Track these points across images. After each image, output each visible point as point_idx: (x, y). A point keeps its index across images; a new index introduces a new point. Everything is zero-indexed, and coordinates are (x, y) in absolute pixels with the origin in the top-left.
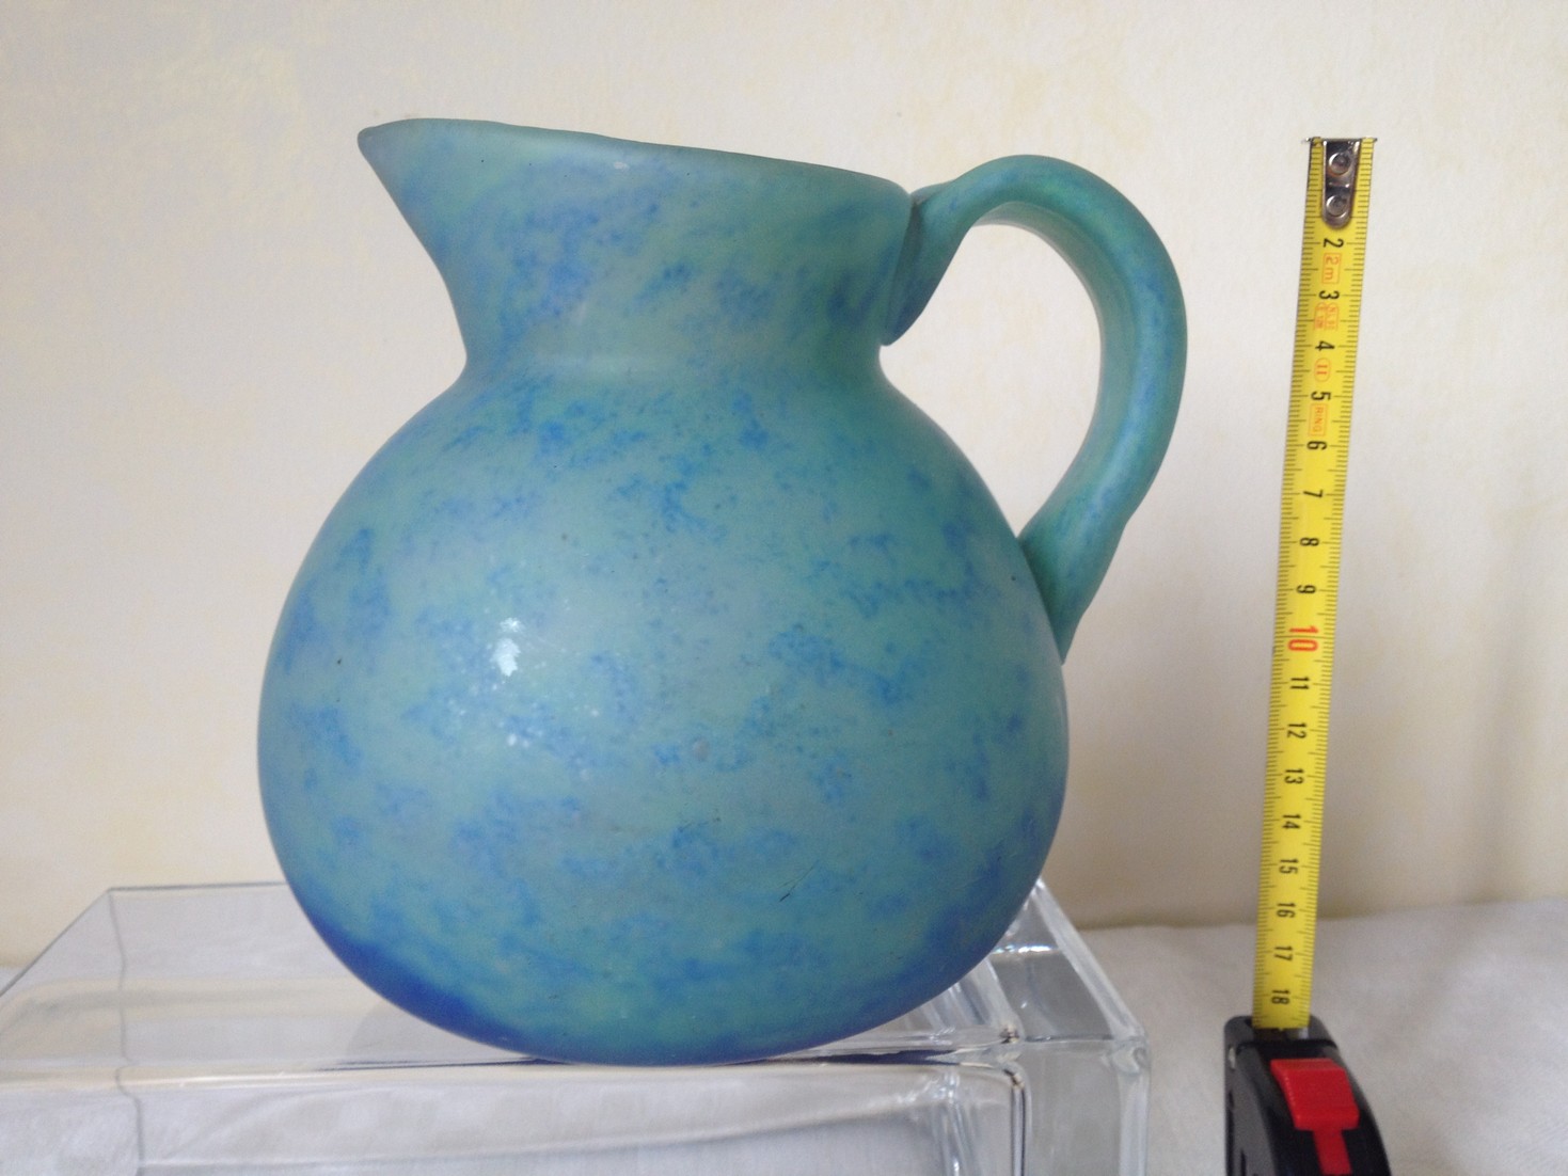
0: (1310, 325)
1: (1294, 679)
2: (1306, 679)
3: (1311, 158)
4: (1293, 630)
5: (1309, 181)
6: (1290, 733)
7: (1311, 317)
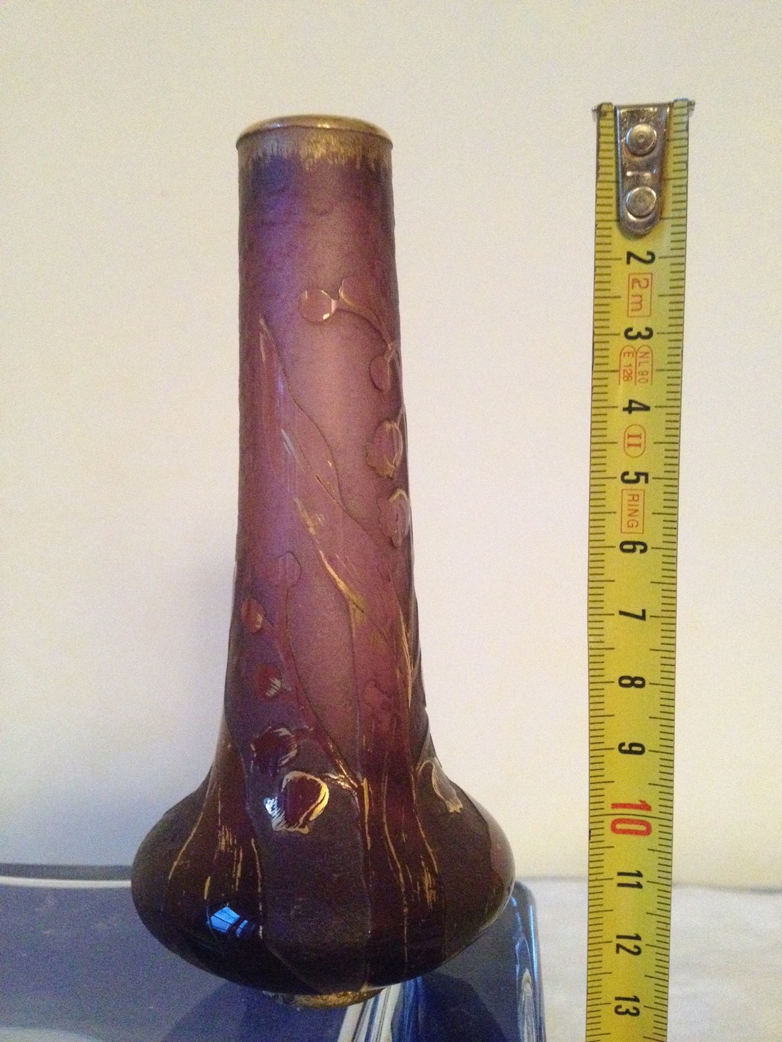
0: (614, 376)
1: (620, 874)
2: (639, 874)
3: (599, 135)
4: (615, 806)
5: (598, 167)
6: (619, 946)
7: (614, 366)
